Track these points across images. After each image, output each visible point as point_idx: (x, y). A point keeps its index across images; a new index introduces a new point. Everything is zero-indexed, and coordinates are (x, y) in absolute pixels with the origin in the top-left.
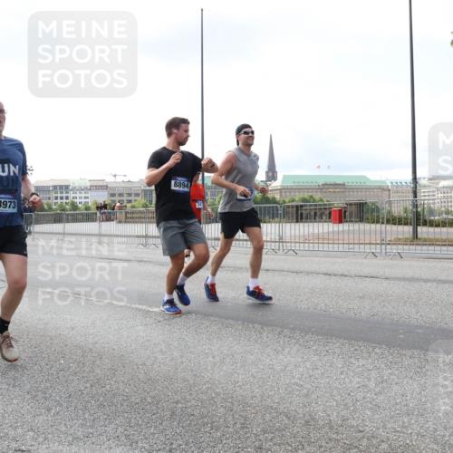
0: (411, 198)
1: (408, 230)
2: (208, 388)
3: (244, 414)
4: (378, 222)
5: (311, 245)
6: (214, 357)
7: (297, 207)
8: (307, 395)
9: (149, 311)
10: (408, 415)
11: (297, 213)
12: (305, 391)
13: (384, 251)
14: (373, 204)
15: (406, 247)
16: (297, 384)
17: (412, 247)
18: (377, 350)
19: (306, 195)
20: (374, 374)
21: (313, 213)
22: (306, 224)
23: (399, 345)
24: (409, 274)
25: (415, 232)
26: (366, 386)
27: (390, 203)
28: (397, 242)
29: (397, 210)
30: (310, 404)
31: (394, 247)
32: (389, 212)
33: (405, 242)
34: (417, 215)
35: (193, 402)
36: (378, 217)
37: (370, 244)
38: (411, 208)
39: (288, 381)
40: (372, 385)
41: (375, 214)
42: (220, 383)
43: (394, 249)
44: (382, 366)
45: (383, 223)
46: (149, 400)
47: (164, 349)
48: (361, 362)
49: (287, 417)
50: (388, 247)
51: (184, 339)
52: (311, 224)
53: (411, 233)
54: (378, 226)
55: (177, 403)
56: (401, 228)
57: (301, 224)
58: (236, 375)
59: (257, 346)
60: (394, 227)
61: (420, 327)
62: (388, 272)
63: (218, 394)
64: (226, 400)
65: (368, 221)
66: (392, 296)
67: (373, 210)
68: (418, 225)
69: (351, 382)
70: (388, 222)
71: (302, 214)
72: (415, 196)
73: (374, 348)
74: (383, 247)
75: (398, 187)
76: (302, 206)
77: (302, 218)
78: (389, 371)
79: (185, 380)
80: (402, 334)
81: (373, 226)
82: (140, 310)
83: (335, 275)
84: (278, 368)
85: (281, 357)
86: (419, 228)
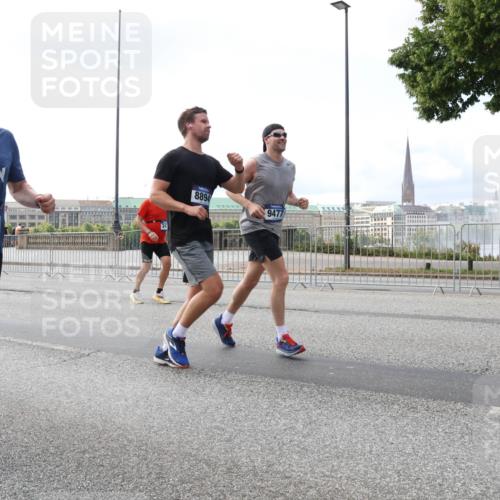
0: (344, 224)
1: (340, 259)
2: (119, 435)
3: (159, 463)
4: (308, 250)
5: (236, 275)
6: (126, 400)
7: (221, 233)
8: (228, 440)
9: (53, 349)
10: (338, 458)
11: (221, 240)
12: (227, 436)
13: (313, 281)
14: (303, 230)
15: (338, 277)
16: (217, 428)
17: (344, 278)
18: (305, 389)
19: (231, 220)
20: (302, 415)
21: (238, 240)
22: (230, 252)
23: (329, 384)
24: (341, 306)
25: (348, 262)
26: (292, 428)
27: (321, 229)
28: (328, 272)
29: (329, 238)
30: (232, 449)
31: (325, 277)
32: (320, 240)
33: (337, 272)
34: (350, 243)
35: (103, 452)
36: (308, 244)
37: (300, 274)
38: (343, 235)
39: (208, 425)
40: (300, 426)
41: (305, 242)
42: (133, 429)
43: (325, 279)
44: (311, 405)
45: (313, 251)
46: (52, 450)
47: (70, 392)
48: (289, 402)
49: (207, 464)
50: (319, 277)
51: (92, 381)
52: (236, 252)
53: (343, 262)
54: (308, 254)
55: (84, 452)
56: (332, 257)
57: (225, 252)
58: (151, 420)
59: (175, 386)
60: (325, 256)
61: (352, 363)
62: (318, 305)
63: (130, 441)
64: (139, 448)
65: (297, 249)
66: (322, 330)
67: (302, 238)
68: (350, 253)
69: (277, 424)
70: (319, 250)
71: (226, 241)
72: (348, 223)
73: (302, 387)
74: (313, 277)
75: (330, 213)
76: (226, 232)
77: (226, 246)
78: (319, 411)
79: (93, 426)
80: (332, 371)
81: (303, 254)
82: (43, 348)
83: (261, 308)
84: (197, 411)
85: (201, 398)
86: (352, 257)
